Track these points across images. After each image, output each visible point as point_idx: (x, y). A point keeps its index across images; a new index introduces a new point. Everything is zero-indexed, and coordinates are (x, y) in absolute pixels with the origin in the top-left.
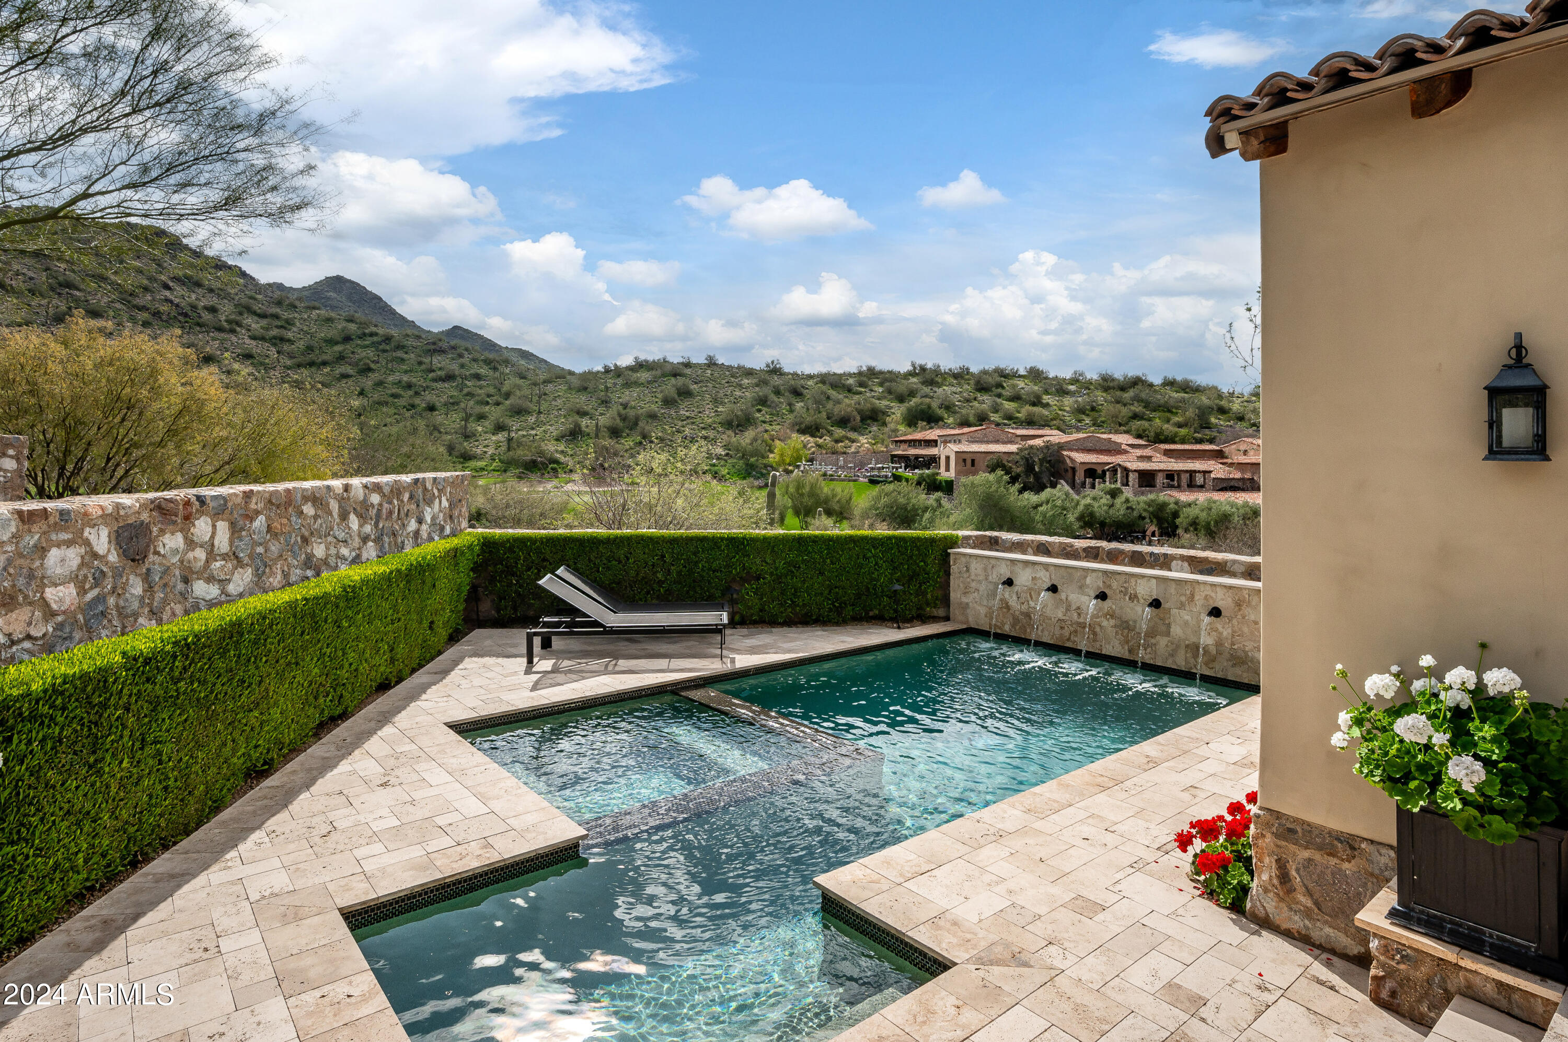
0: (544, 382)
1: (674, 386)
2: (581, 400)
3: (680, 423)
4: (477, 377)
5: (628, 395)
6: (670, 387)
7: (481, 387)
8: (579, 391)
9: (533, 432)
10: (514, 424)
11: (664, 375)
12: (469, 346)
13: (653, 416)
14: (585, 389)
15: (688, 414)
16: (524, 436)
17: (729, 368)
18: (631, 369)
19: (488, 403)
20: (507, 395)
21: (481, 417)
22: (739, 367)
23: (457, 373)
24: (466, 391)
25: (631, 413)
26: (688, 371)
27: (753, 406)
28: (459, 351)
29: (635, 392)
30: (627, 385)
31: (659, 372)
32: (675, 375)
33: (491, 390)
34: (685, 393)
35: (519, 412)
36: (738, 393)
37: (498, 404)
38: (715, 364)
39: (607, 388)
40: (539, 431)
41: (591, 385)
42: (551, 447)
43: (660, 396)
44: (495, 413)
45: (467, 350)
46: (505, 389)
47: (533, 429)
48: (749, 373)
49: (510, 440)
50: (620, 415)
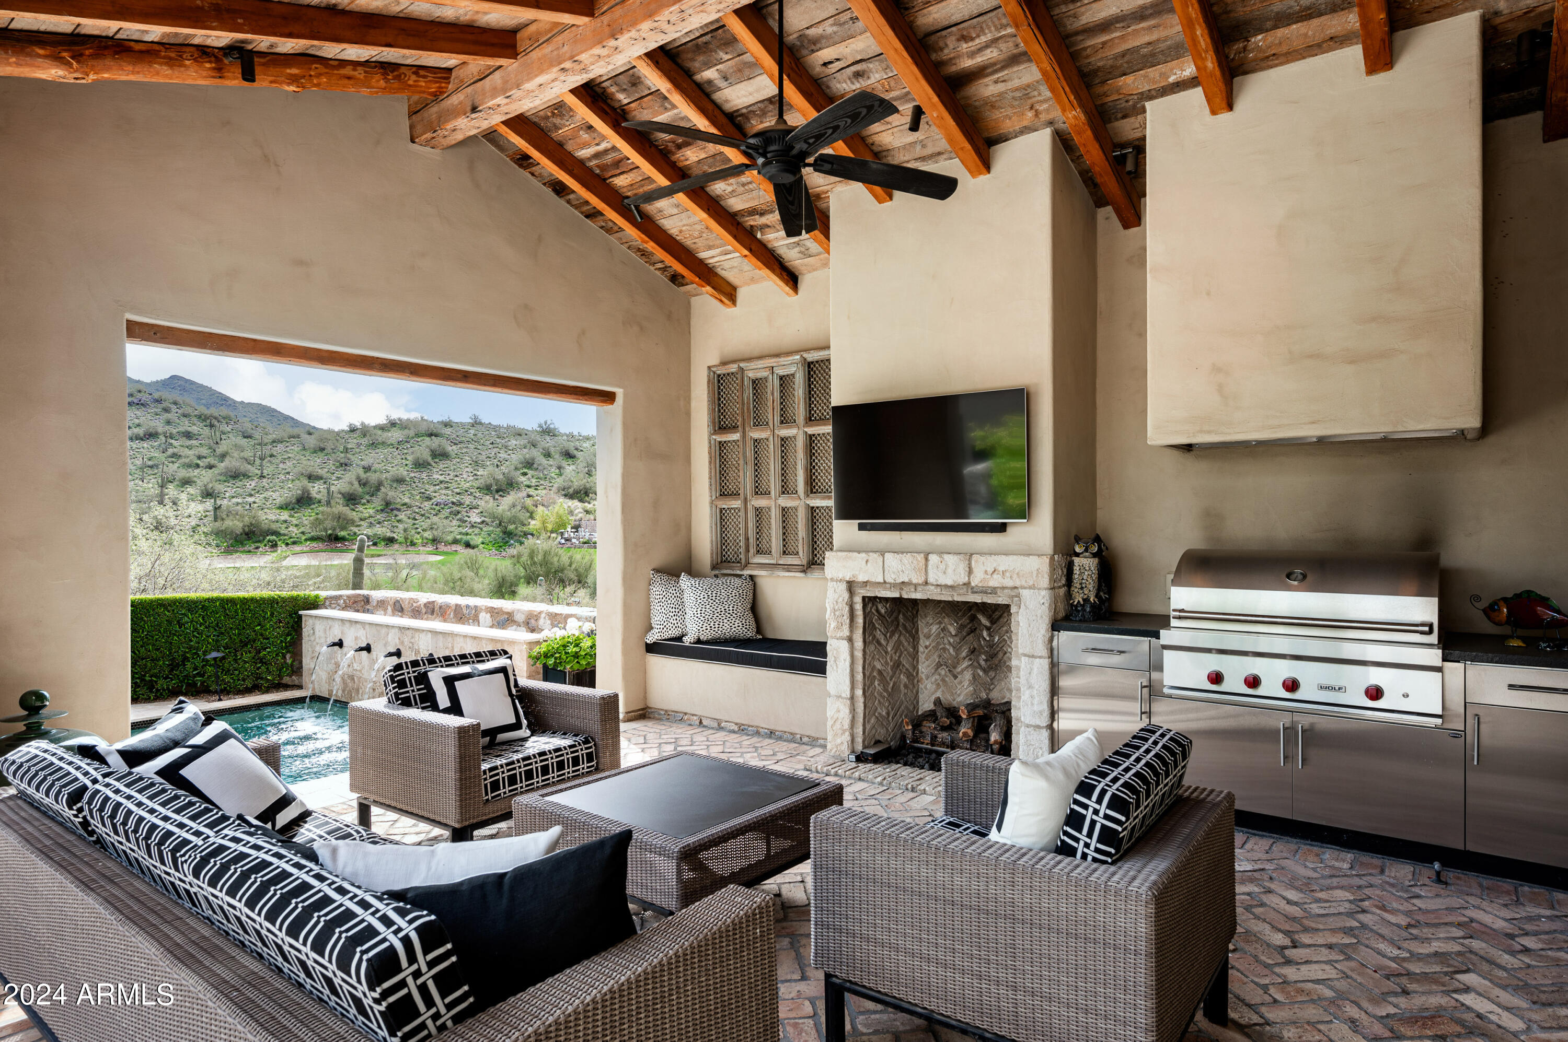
0: (274, 442)
1: (427, 447)
2: (315, 463)
3: (432, 488)
4: (188, 435)
5: (371, 458)
6: (423, 449)
7: (190, 447)
8: (315, 452)
9: (251, 500)
10: (228, 490)
11: (417, 435)
12: (179, 399)
13: (400, 481)
14: (322, 450)
15: (442, 478)
16: (238, 504)
17: (496, 428)
18: (382, 428)
19: (198, 466)
20: (223, 456)
21: (186, 482)
22: (508, 427)
23: (160, 430)
24: (170, 451)
25: (373, 477)
26: (448, 431)
27: (516, 469)
28: (164, 405)
29: (382, 453)
30: (373, 445)
31: (412, 433)
32: (430, 435)
33: (204, 451)
34: (440, 455)
35: (235, 475)
36: (503, 455)
37: (211, 467)
38: (481, 423)
39: (346, 450)
40: (258, 498)
41: (329, 446)
42: (269, 517)
43: (410, 458)
44: (204, 477)
45: (175, 403)
46: (220, 449)
47: (251, 495)
48: (519, 434)
49: (217, 508)
50: (359, 480)
